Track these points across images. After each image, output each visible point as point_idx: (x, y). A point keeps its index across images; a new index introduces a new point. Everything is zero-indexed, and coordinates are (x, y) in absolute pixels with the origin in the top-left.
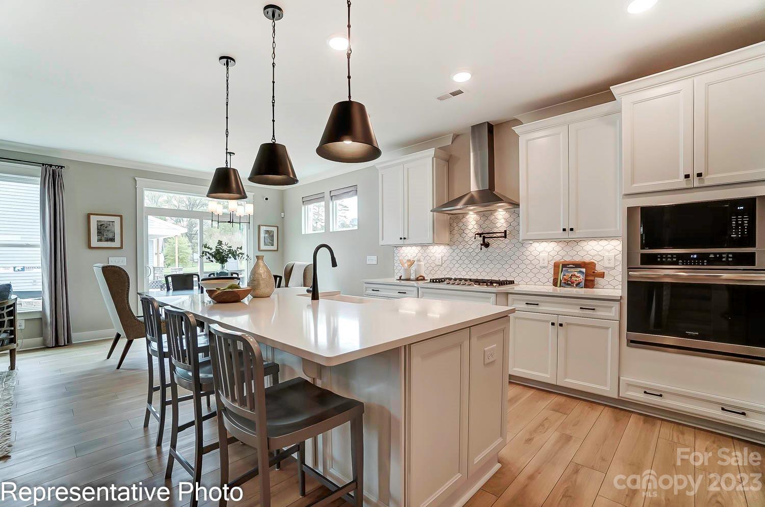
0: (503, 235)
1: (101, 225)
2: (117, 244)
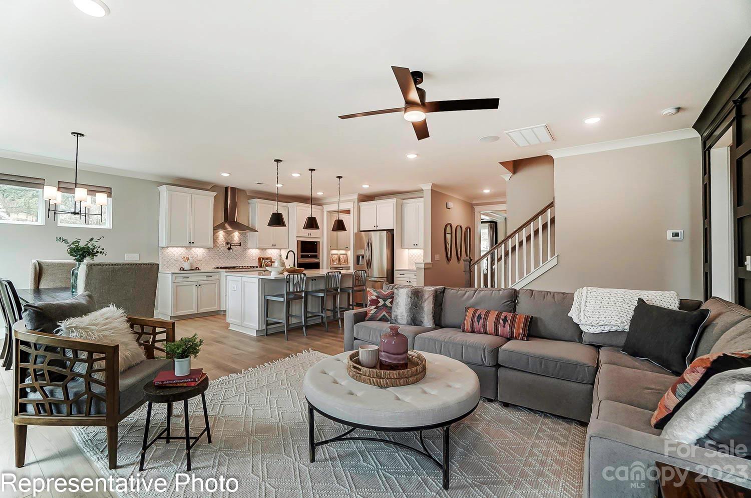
0: (239, 244)
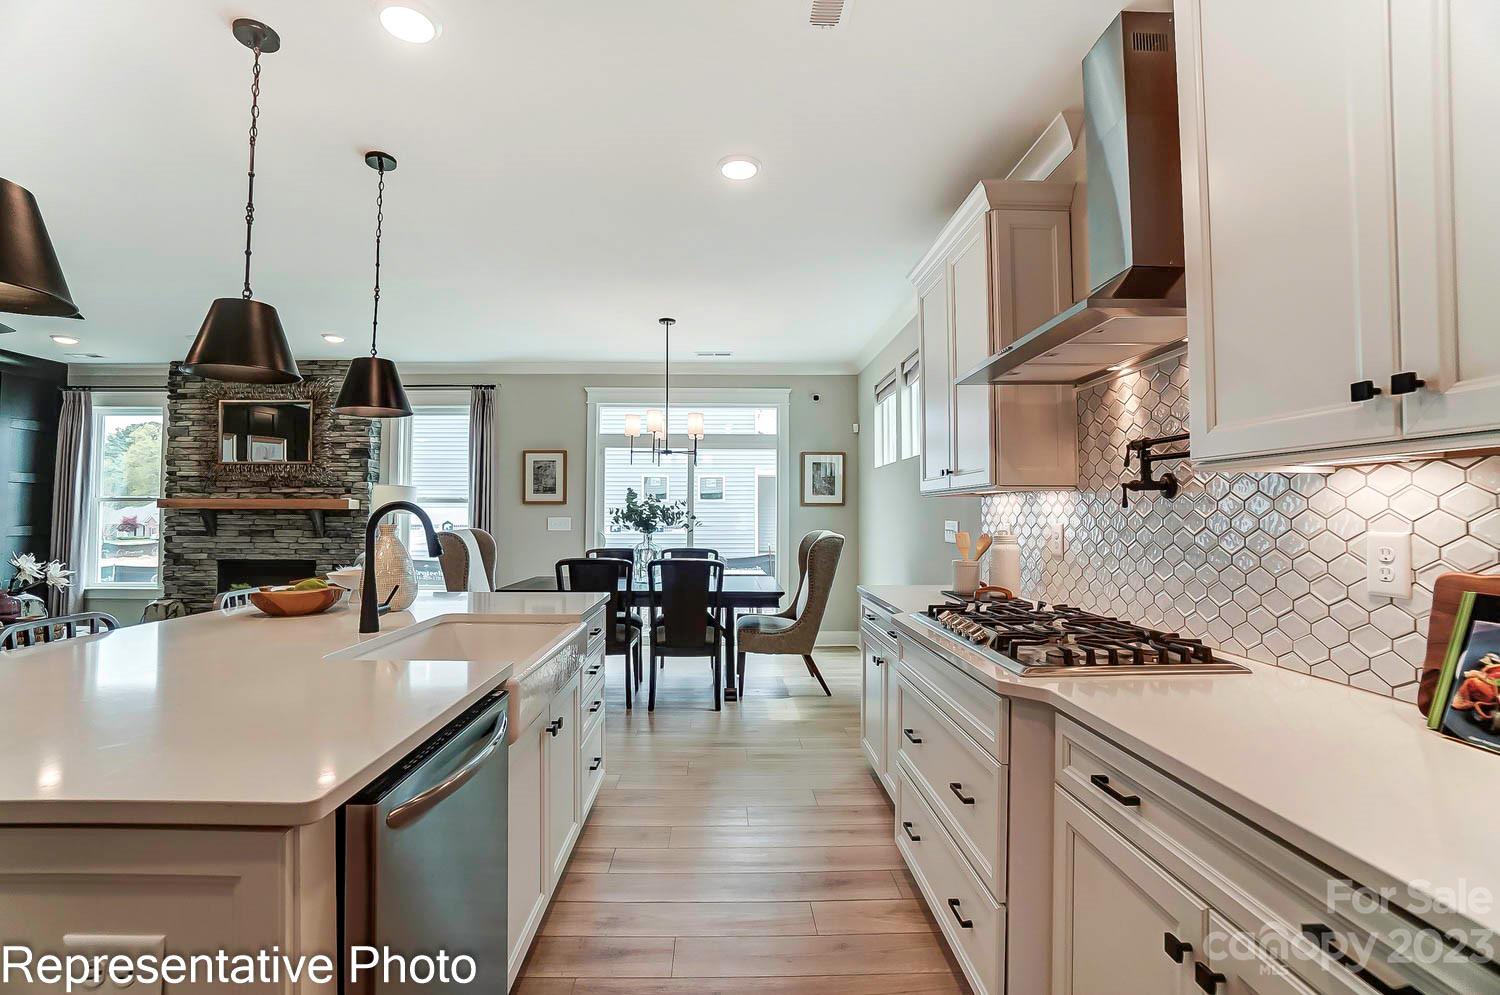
1: (539, 468)
2: (558, 496)
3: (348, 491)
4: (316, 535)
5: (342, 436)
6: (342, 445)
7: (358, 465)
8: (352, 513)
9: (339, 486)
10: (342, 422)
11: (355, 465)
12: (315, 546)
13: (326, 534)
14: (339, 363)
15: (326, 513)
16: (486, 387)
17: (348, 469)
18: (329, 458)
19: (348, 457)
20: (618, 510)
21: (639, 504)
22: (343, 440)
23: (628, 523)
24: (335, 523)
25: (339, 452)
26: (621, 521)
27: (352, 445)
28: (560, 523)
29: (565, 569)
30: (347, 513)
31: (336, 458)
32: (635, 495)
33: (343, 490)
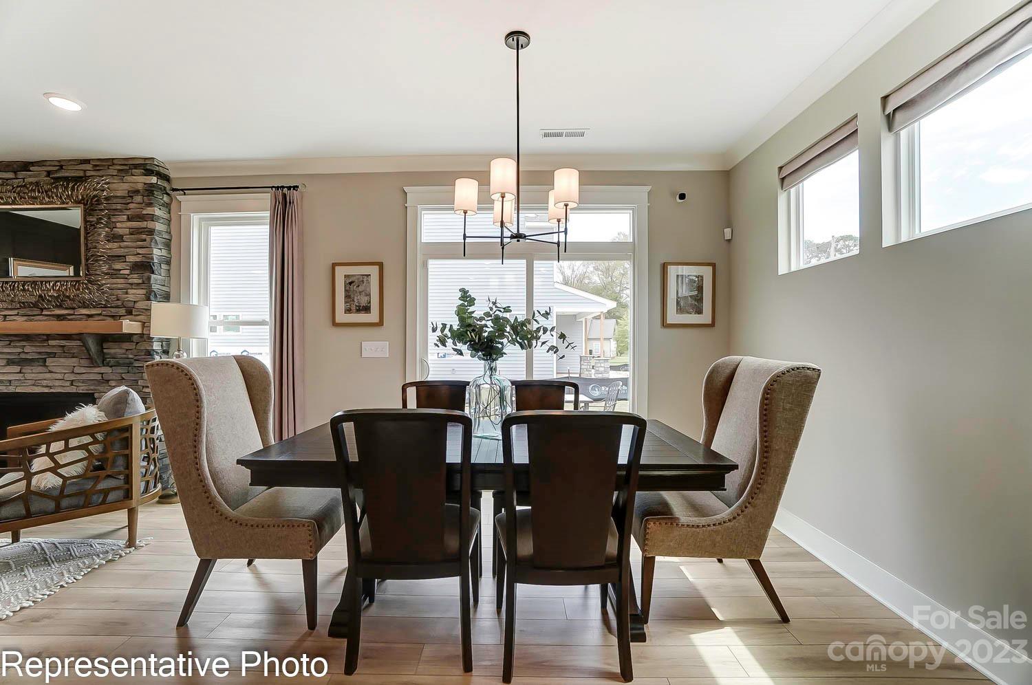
1: (350, 283)
2: (373, 317)
3: (129, 312)
4: (93, 363)
5: (120, 247)
6: (120, 258)
7: (140, 281)
8: (135, 338)
9: (117, 307)
10: (121, 232)
11: (136, 281)
12: (92, 377)
13: (104, 363)
14: (115, 162)
15: (103, 339)
16: (289, 188)
17: (129, 286)
18: (106, 274)
19: (127, 272)
20: (444, 326)
21: (477, 315)
22: (121, 252)
23: (460, 346)
24: (114, 350)
25: (117, 266)
26: (449, 342)
27: (131, 259)
28: (376, 347)
29: (349, 428)
30: (128, 337)
31: (114, 274)
32: (472, 301)
33: (122, 311)
